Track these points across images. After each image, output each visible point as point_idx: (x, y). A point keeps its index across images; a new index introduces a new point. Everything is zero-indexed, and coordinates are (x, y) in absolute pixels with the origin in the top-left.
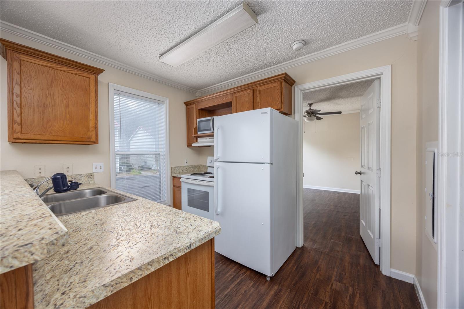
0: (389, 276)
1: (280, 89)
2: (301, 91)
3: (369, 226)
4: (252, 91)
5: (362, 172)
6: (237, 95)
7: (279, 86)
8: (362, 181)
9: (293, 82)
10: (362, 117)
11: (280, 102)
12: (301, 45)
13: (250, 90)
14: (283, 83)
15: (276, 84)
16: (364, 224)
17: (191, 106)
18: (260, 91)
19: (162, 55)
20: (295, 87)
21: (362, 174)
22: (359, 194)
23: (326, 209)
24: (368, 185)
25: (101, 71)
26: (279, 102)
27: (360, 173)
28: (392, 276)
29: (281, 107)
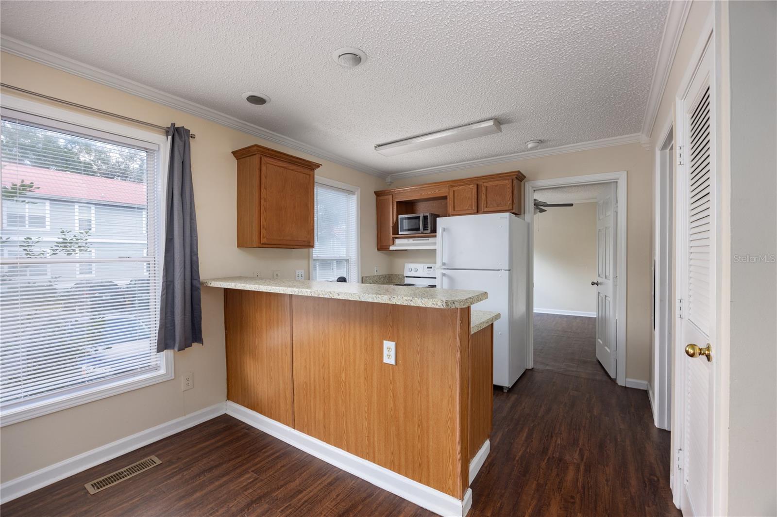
0: (624, 386)
1: (511, 187)
2: (532, 188)
3: (606, 343)
4: (476, 186)
5: (599, 282)
6: (456, 189)
7: (511, 184)
8: (599, 293)
9: (523, 177)
10: (599, 218)
11: (512, 202)
12: (536, 144)
13: (472, 185)
14: (515, 182)
15: (507, 182)
16: (601, 342)
17: (386, 197)
18: (486, 187)
19: (379, 146)
20: (526, 184)
21: (599, 285)
22: (595, 318)
23: (553, 334)
24: (606, 296)
25: (318, 166)
26: (510, 202)
27: (597, 284)
28: (627, 386)
29: (513, 208)
